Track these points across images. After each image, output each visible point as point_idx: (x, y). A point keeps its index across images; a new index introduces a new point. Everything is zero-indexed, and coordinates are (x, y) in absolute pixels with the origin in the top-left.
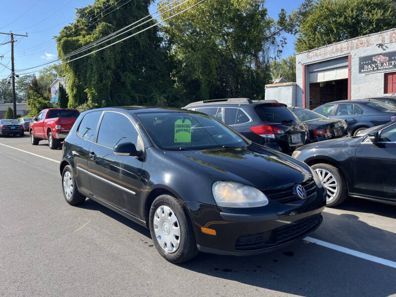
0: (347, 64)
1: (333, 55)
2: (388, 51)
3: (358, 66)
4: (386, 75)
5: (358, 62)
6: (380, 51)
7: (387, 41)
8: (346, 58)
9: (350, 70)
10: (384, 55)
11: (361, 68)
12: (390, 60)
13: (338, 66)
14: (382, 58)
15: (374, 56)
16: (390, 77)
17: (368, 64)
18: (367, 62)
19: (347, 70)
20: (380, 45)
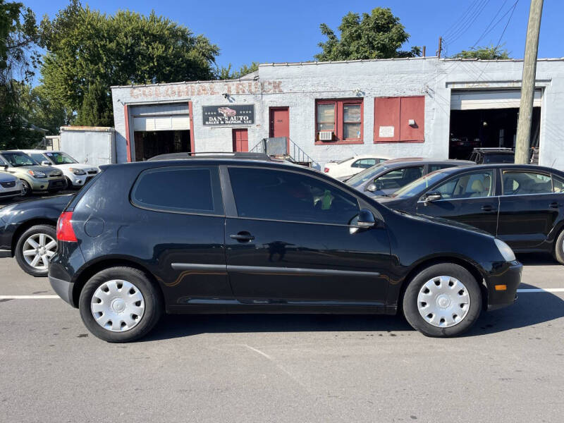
0: (187, 111)
1: (169, 99)
2: (235, 103)
3: (201, 117)
4: (234, 131)
5: (201, 111)
6: (226, 102)
7: (233, 92)
8: (185, 104)
9: (191, 120)
10: (232, 107)
11: (205, 119)
12: (238, 114)
13: (174, 112)
14: (229, 111)
15: (220, 107)
16: (238, 134)
17: (213, 116)
18: (211, 113)
19: (187, 120)
20: (227, 96)
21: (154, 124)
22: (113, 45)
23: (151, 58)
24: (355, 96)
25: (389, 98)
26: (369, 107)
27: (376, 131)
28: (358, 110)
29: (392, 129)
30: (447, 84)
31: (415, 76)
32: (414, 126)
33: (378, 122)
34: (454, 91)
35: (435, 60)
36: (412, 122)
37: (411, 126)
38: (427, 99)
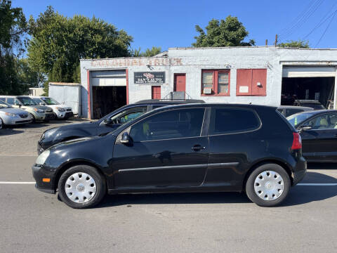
0: (125, 75)
1: (114, 67)
2: (153, 71)
3: (133, 78)
4: (153, 87)
5: (133, 75)
6: (148, 70)
7: (153, 64)
8: (124, 71)
9: (127, 80)
10: (151, 73)
11: (136, 80)
12: (155, 77)
13: (117, 75)
14: (150, 75)
15: (145, 73)
16: (155, 89)
17: (140, 78)
18: (139, 76)
19: (125, 80)
20: (149, 66)
21: (104, 82)
22: (72, 35)
23: (93, 44)
24: (225, 68)
25: (246, 69)
26: (233, 74)
27: (238, 89)
28: (227, 76)
29: (247, 88)
30: (280, 62)
31: (261, 57)
32: (260, 86)
33: (239, 83)
34: (284, 66)
35: (273, 48)
36: (259, 84)
37: (259, 86)
38: (268, 71)
